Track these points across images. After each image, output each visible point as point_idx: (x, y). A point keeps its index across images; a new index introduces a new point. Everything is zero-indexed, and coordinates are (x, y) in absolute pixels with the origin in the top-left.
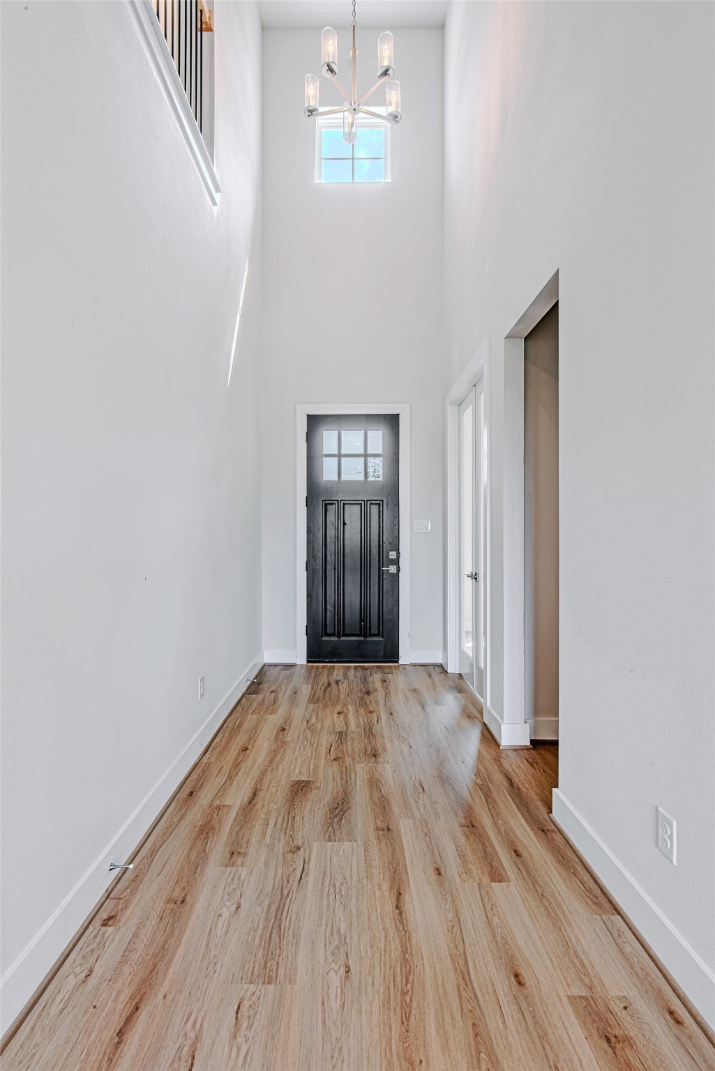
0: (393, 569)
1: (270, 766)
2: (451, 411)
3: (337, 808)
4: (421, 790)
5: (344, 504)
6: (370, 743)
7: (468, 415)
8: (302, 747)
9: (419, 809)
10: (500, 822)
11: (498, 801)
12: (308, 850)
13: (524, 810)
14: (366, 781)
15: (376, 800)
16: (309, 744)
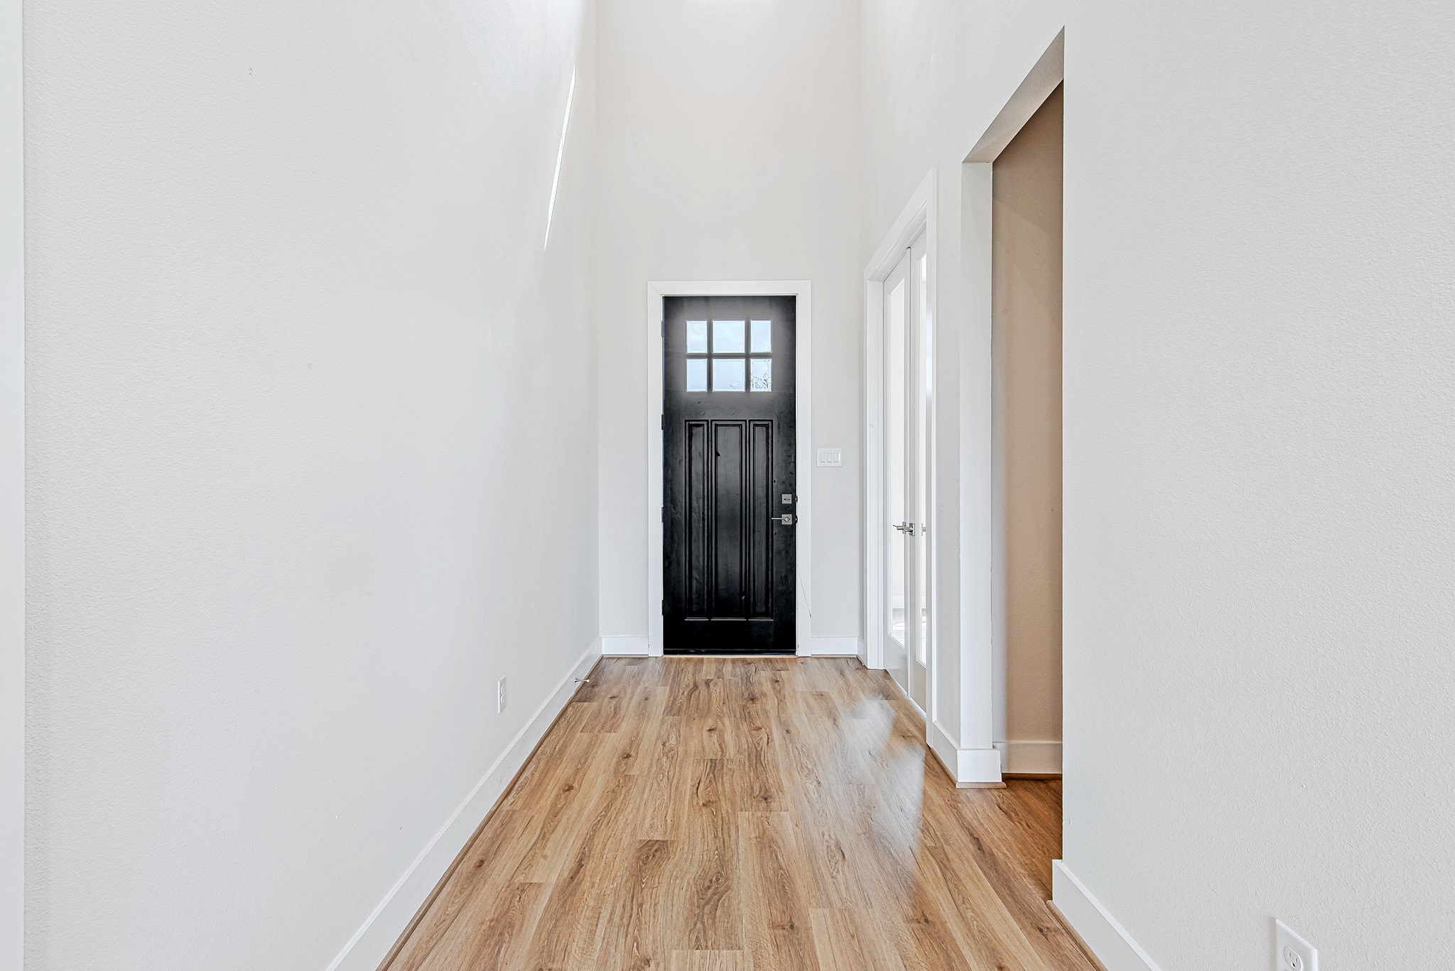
0: (786, 519)
1: (605, 816)
2: (872, 291)
3: (709, 888)
4: (839, 856)
5: (716, 425)
6: (758, 778)
7: (898, 297)
8: (655, 785)
9: (838, 891)
10: (969, 914)
11: (961, 875)
12: (662, 965)
13: (1006, 892)
14: (754, 841)
15: (770, 874)
16: (666, 779)
